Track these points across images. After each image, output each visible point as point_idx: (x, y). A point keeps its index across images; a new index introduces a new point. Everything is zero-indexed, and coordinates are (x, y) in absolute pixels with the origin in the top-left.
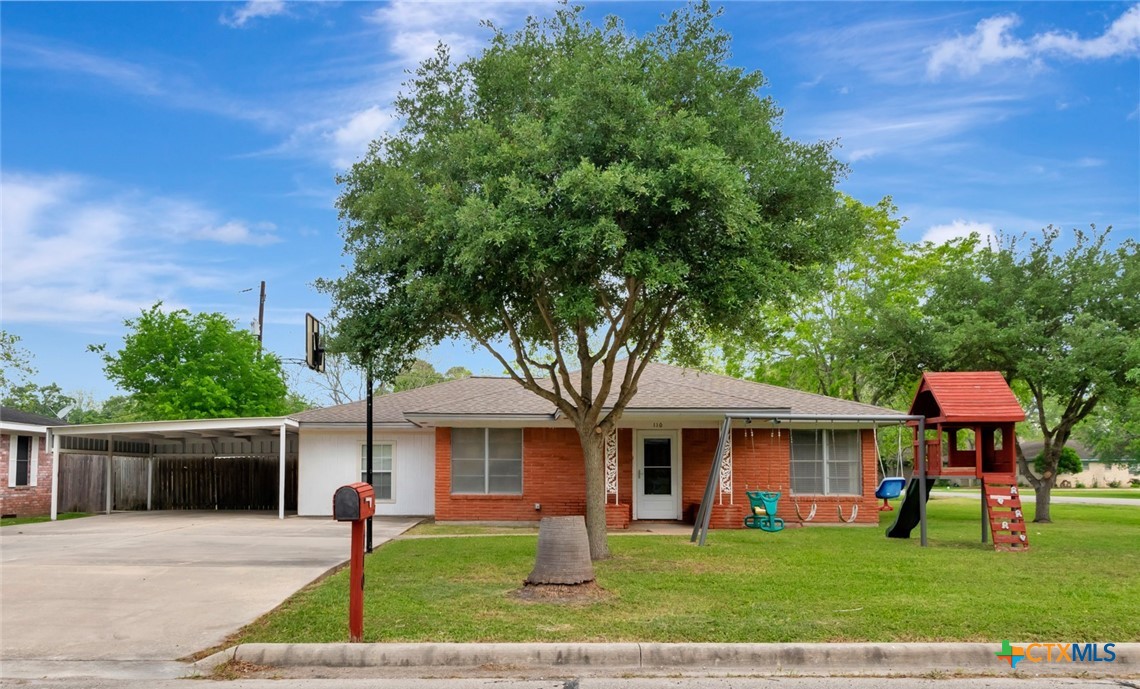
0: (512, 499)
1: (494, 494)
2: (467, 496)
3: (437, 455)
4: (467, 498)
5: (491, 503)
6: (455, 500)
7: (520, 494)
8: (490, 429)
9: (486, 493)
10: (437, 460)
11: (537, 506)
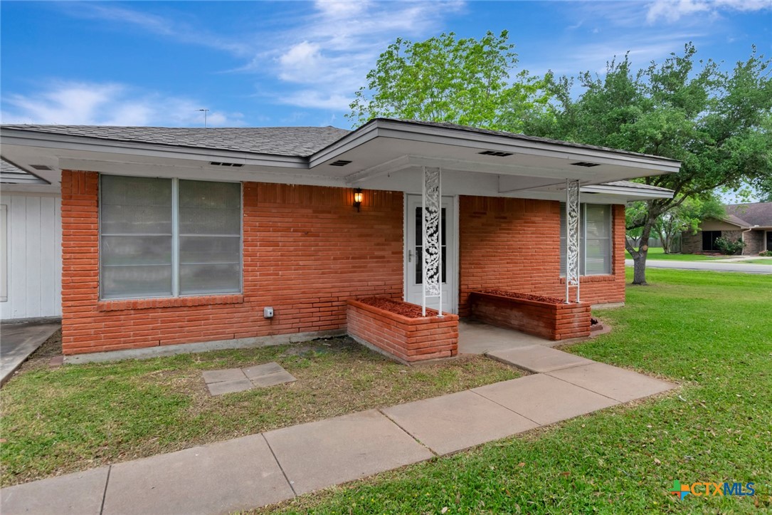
0: (224, 304)
1: (192, 295)
2: (135, 303)
3: (66, 226)
4: (135, 308)
5: (185, 312)
6: (109, 312)
7: (239, 295)
8: (181, 181)
9: (175, 296)
10: (66, 236)
11: (269, 311)
